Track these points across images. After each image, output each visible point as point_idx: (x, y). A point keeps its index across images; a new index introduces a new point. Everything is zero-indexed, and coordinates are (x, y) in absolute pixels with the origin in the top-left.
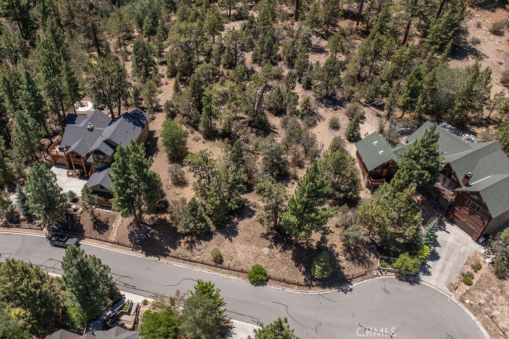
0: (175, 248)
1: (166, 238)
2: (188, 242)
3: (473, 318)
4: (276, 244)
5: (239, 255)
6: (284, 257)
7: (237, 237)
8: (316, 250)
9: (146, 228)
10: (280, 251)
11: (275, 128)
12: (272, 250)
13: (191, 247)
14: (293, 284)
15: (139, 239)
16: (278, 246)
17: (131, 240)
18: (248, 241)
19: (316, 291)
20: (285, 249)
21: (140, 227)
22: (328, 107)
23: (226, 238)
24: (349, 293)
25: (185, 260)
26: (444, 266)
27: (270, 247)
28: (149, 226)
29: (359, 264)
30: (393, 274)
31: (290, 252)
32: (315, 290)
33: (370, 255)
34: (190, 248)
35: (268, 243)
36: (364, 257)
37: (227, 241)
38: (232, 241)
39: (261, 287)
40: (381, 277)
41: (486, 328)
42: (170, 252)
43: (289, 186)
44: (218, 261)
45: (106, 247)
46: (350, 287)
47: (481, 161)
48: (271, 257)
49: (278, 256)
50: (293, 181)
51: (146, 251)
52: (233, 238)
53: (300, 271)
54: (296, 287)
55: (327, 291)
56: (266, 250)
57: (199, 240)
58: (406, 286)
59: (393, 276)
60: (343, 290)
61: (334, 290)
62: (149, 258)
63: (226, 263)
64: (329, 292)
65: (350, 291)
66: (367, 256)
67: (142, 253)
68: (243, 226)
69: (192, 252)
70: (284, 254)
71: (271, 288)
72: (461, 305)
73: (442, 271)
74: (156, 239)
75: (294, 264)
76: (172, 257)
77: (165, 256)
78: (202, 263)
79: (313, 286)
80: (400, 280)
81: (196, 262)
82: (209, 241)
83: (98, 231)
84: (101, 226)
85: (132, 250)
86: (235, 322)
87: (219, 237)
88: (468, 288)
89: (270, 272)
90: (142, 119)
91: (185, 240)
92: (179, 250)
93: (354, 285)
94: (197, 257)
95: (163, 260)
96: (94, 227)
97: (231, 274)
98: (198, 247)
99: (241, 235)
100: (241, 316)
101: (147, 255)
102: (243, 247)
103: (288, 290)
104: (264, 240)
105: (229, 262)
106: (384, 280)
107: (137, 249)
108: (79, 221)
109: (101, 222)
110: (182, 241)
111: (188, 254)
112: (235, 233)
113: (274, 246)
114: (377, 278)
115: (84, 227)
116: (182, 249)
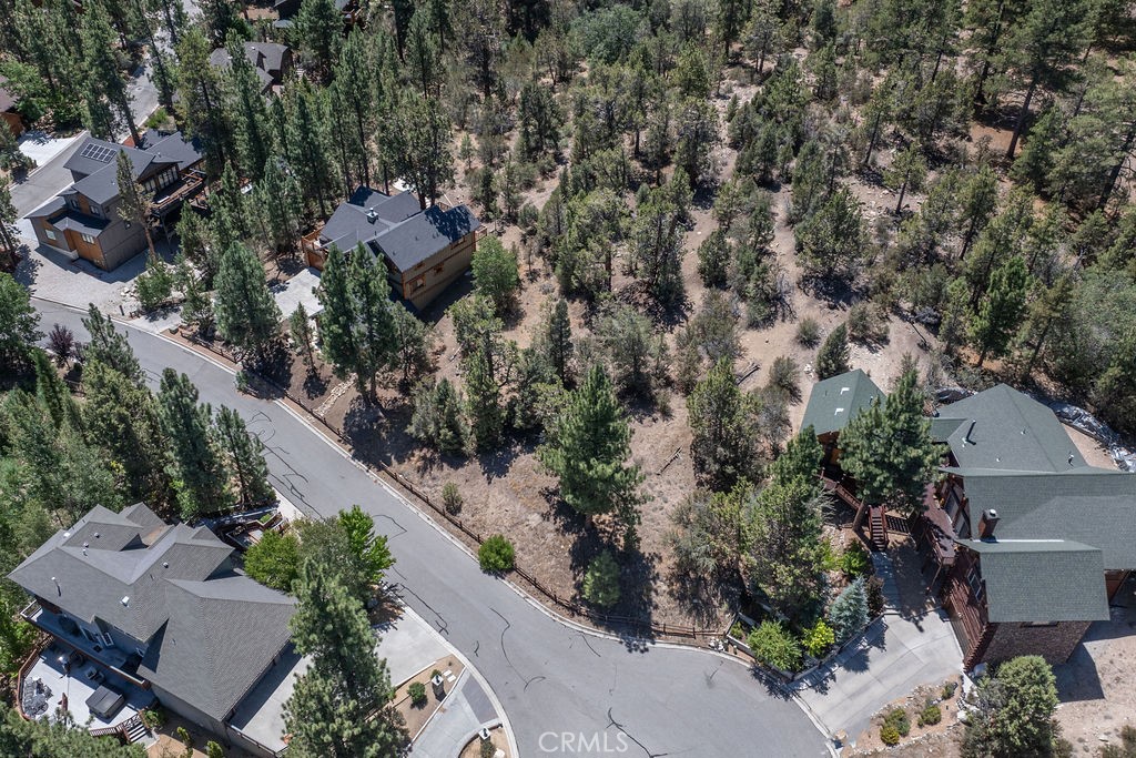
0: (400, 461)
1: (396, 440)
2: (424, 458)
4: (557, 515)
5: (489, 511)
6: (557, 543)
7: (503, 478)
8: (621, 552)
9: (377, 413)
10: (557, 530)
12: (546, 523)
13: (425, 469)
14: (549, 596)
15: (359, 426)
16: (558, 520)
17: (345, 424)
18: (516, 493)
19: (579, 625)
20: (567, 528)
21: (368, 406)
22: (819, 299)
23: (483, 474)
25: (405, 486)
26: (865, 688)
27: (545, 517)
28: (383, 410)
29: (690, 612)
30: (749, 659)
31: (572, 537)
32: (580, 622)
33: (721, 604)
34: (423, 470)
35: (545, 507)
36: (708, 604)
37: (483, 479)
38: (489, 483)
39: (493, 577)
40: (722, 655)
42: (390, 464)
43: (644, 421)
44: (452, 507)
45: (305, 421)
46: (649, 644)
47: (1056, 501)
48: (538, 533)
49: (550, 536)
50: (657, 415)
51: (357, 450)
52: (495, 479)
53: (574, 579)
54: (550, 603)
55: (600, 633)
56: (535, 519)
57: (442, 461)
58: (759, 691)
59: (746, 662)
60: (628, 645)
61: (613, 637)
62: (355, 463)
63: (463, 516)
64: (602, 636)
65: (642, 652)
66: (716, 603)
67: (350, 450)
68: (522, 464)
69: (422, 477)
70: (560, 536)
71: (509, 587)
73: (852, 696)
74: (380, 435)
75: (570, 562)
76: (389, 474)
77: (380, 468)
78: (427, 501)
79: (580, 614)
80: (756, 675)
81: (419, 496)
82: (457, 469)
83: (309, 393)
84: (316, 386)
85: (340, 441)
86: (409, 613)
87: (475, 466)
88: (881, 747)
89: (523, 560)
90: (460, 225)
91: (422, 454)
92: (405, 466)
93: (657, 645)
94: (427, 489)
95: (373, 474)
96: (306, 383)
97: (459, 537)
98: (435, 472)
99: (513, 476)
100: (425, 608)
101: (355, 457)
102: (503, 499)
103: (534, 602)
104: (543, 500)
105: (468, 516)
106: (722, 661)
107: (346, 442)
108: (290, 366)
109: (318, 379)
110: (417, 453)
111: (415, 478)
112: (502, 471)
113: (552, 518)
114: (712, 652)
115: (293, 380)
116: (408, 468)
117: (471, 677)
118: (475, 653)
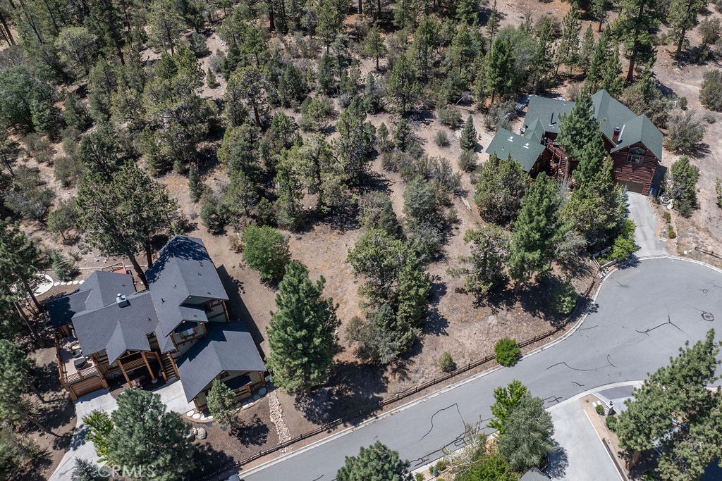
0: (384, 390)
1: (362, 385)
2: (394, 371)
3: (701, 263)
4: (497, 305)
5: (468, 345)
6: (516, 315)
7: (450, 325)
8: (540, 286)
9: (324, 391)
10: (508, 310)
11: (379, 176)
12: (499, 314)
13: (405, 374)
14: (546, 336)
15: (325, 411)
16: (501, 307)
17: (314, 422)
18: (465, 322)
19: (572, 329)
20: (510, 304)
21: (313, 396)
23: (438, 335)
24: (598, 310)
25: (409, 395)
26: (644, 233)
27: (494, 313)
28: (326, 385)
29: (582, 276)
30: (613, 267)
31: (518, 304)
32: (570, 328)
33: (584, 260)
34: (404, 376)
35: (488, 310)
36: (581, 266)
37: (442, 338)
38: (448, 335)
39: (519, 362)
40: (607, 277)
41: (716, 266)
42: (381, 399)
43: (454, 233)
44: (451, 369)
45: (285, 455)
46: (593, 303)
48: (503, 323)
49: (509, 317)
50: (454, 226)
51: (349, 420)
52: (447, 330)
53: (541, 318)
54: (551, 338)
55: (580, 321)
56: (492, 319)
57: (407, 359)
58: (631, 271)
59: (615, 269)
60: (591, 311)
61: (585, 316)
62: (362, 425)
63: (460, 364)
64: (582, 322)
65: (598, 307)
66: (582, 262)
67: (346, 426)
68: (445, 309)
69: (409, 379)
70: (514, 311)
71: (530, 356)
72: (684, 259)
73: (646, 239)
74: (348, 396)
75: (530, 315)
76: (390, 402)
77: (380, 408)
78: (435, 383)
79: (565, 326)
80: (623, 268)
81: (425, 388)
82: (421, 352)
83: (254, 443)
84: (254, 434)
85: (329, 432)
87: (428, 340)
88: (675, 240)
89: (516, 338)
91: (390, 371)
92: (391, 388)
93: (595, 299)
94: (421, 381)
95: (382, 415)
96: (243, 442)
97: (476, 372)
98: (412, 368)
99: (452, 319)
101: (355, 424)
102: (465, 332)
103: (547, 346)
104: (481, 309)
105: (462, 360)
106: (611, 277)
107: (335, 426)
108: (210, 449)
109: (248, 428)
110: (386, 374)
111: (406, 385)
112: (444, 323)
113: (498, 309)
114: (604, 280)
115: (228, 453)
116: (395, 385)
117: (600, 392)
118: (580, 386)
